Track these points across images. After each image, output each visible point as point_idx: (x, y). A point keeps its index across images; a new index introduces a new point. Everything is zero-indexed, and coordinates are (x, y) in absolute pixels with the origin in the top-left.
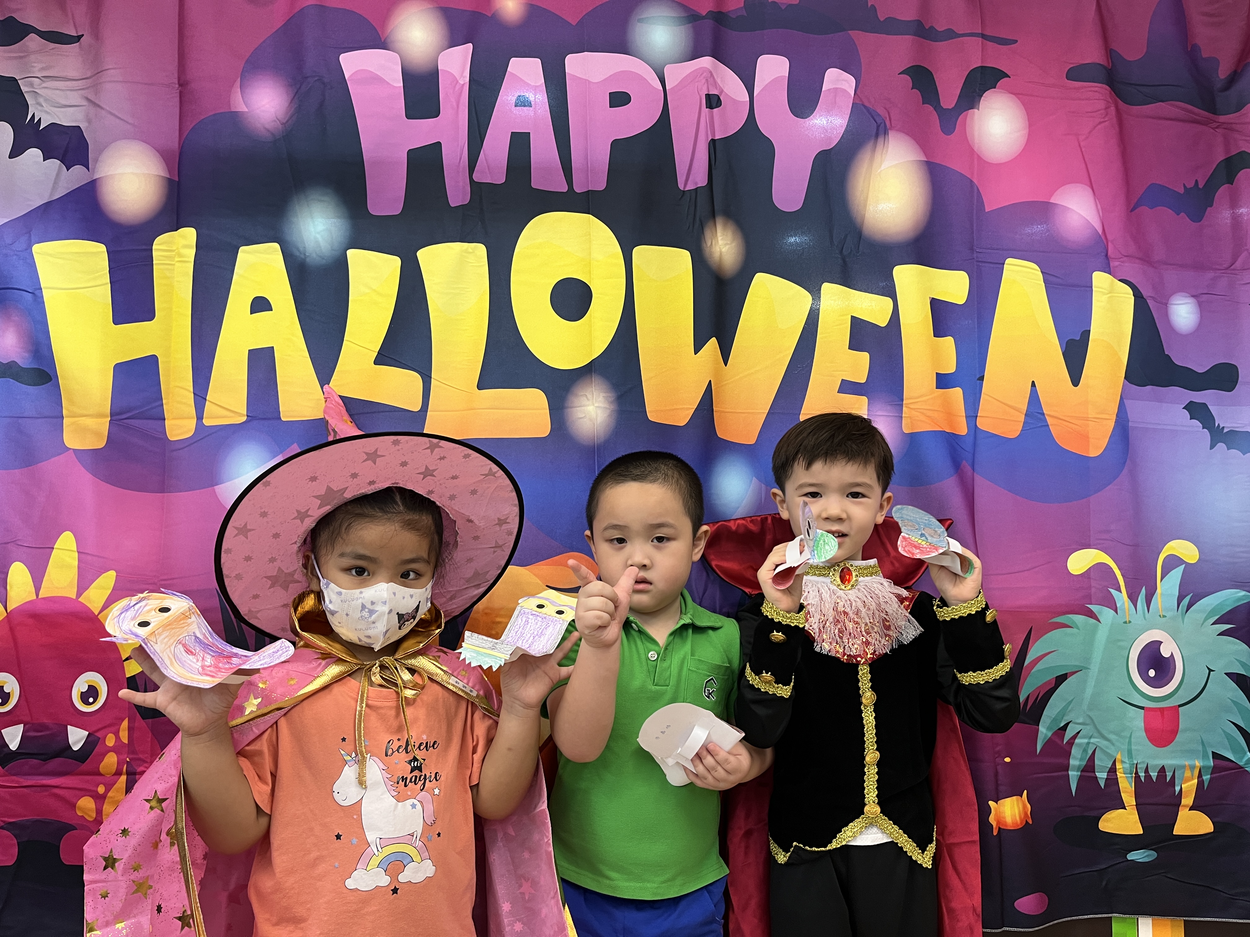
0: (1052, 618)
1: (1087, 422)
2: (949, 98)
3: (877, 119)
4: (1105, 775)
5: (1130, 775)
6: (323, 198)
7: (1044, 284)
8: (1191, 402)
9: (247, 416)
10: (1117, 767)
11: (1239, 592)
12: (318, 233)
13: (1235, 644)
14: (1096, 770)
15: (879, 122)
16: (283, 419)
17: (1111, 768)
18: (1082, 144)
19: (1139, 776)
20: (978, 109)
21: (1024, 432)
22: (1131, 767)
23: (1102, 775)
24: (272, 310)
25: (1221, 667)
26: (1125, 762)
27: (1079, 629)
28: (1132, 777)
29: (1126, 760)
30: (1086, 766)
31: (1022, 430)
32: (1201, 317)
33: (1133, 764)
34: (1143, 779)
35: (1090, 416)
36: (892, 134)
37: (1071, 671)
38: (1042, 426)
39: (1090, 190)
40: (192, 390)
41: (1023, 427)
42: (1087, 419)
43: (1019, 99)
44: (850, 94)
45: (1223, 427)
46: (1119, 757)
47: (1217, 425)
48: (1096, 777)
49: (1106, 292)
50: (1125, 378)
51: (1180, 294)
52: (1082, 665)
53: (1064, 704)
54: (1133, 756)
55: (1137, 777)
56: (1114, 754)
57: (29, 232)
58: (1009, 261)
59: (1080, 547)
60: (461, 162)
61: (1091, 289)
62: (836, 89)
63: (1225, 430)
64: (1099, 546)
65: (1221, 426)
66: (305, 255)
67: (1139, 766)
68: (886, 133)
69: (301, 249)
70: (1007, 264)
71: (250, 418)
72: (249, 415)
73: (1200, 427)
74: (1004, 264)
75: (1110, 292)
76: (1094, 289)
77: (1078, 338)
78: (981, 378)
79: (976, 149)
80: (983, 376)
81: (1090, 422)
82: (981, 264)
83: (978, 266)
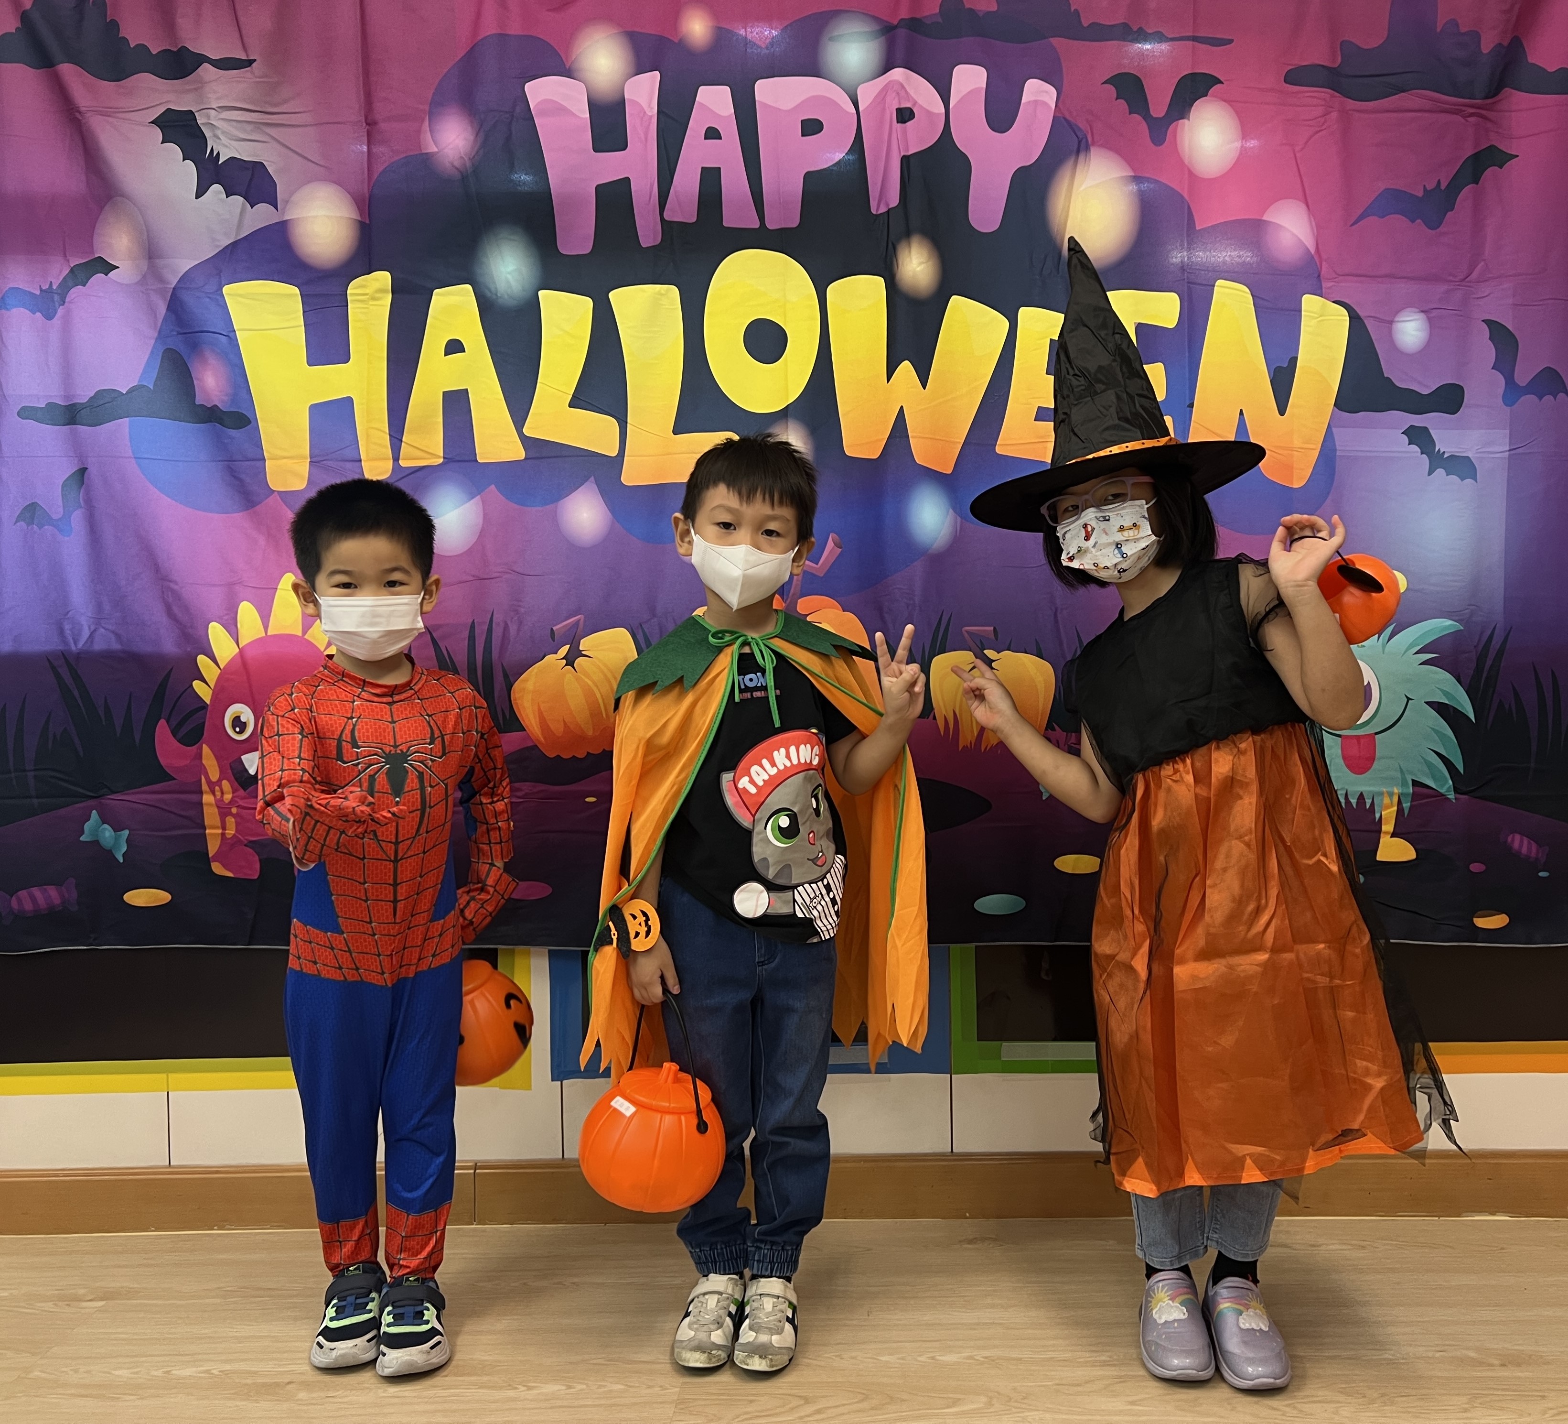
1: (1291, 452)
2: (1159, 107)
3: (1079, 134)
6: (512, 237)
7: (1254, 308)
8: (1412, 426)
9: (444, 458)
11: (1445, 622)
12: (509, 273)
13: (1436, 673)
15: (1080, 135)
16: (479, 461)
18: (1298, 155)
24: (464, 351)
25: (1420, 696)
32: (1431, 335)
35: (1295, 446)
36: (1093, 150)
39: (1304, 206)
40: (388, 432)
42: (1292, 449)
43: (1232, 106)
44: (1050, 107)
45: (1444, 453)
47: (1437, 450)
49: (1316, 316)
50: (1335, 405)
51: (1409, 309)
57: (219, 274)
58: (1219, 282)
60: (652, 200)
61: (1300, 313)
62: (1036, 102)
63: (1446, 456)
65: (1442, 451)
66: (496, 295)
68: (1087, 149)
69: (493, 289)
70: (1218, 286)
71: (446, 460)
72: (446, 456)
73: (1417, 452)
74: (1214, 285)
75: (1321, 316)
76: (1303, 313)
77: (1285, 365)
78: (1191, 406)
79: (1186, 162)
80: (1193, 404)
81: (1295, 453)
82: (1191, 286)
83: (1189, 288)
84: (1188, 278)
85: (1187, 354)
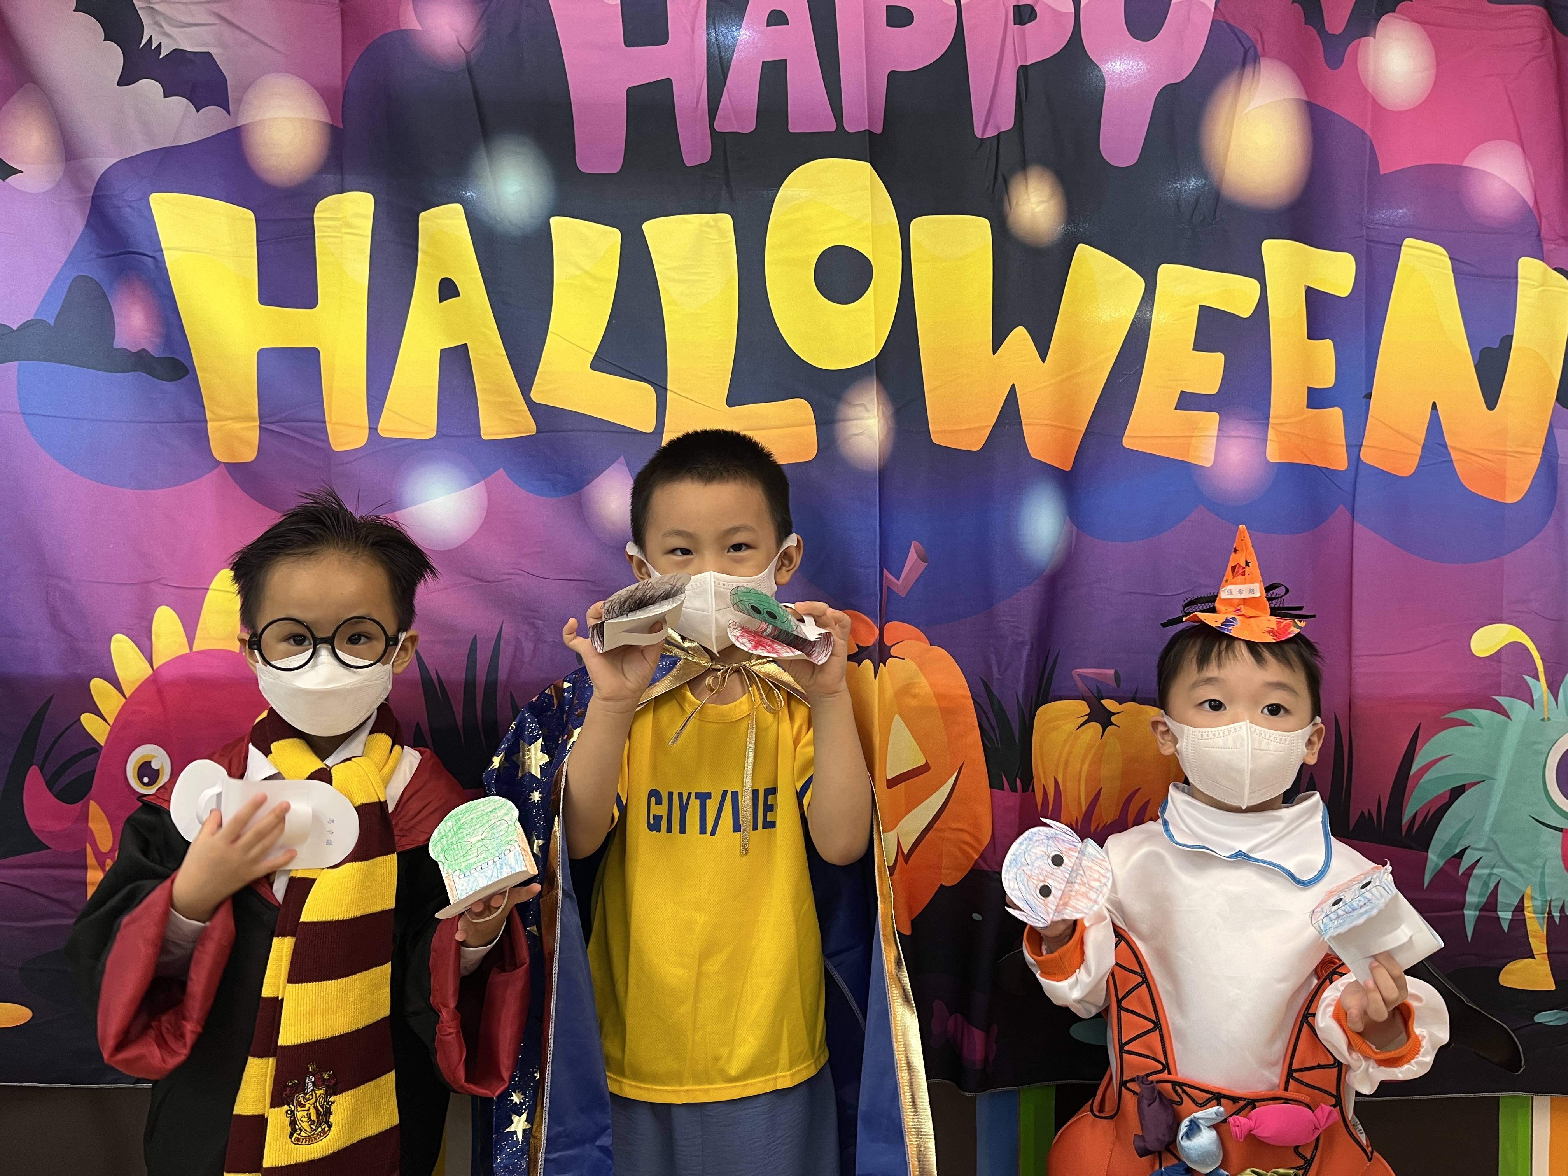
0: (1449, 712)
1: (1504, 457)
2: (1336, 21)
3: (1245, 42)
4: (1508, 915)
5: (1541, 915)
6: (518, 150)
7: (1452, 274)
9: (438, 432)
10: (1526, 905)
12: (513, 195)
14: (1498, 909)
15: (1247, 46)
16: (484, 438)
17: (1517, 906)
18: (1509, 87)
19: (1553, 917)
20: (1375, 38)
21: (1420, 468)
22: (1543, 905)
23: (1505, 916)
24: (459, 296)
26: (1536, 899)
27: (1481, 727)
28: (1544, 918)
29: (1537, 896)
30: (1486, 903)
31: (1418, 467)
33: (1546, 901)
34: (1557, 921)
35: (1509, 449)
36: (1264, 63)
37: (1469, 782)
38: (1445, 461)
39: (1519, 148)
41: (1419, 462)
42: (1505, 454)
43: (1424, 29)
44: (1209, 9)
46: (1528, 891)
48: (1498, 918)
49: (1537, 286)
50: (1557, 399)
52: (1485, 773)
53: (1461, 824)
54: (1547, 891)
55: (1551, 918)
56: (1523, 889)
58: (1408, 241)
59: (1489, 622)
60: (699, 106)
61: (1514, 280)
64: (1514, 621)
66: (496, 220)
67: (1553, 904)
68: (1256, 61)
69: (491, 212)
70: (1406, 246)
71: (441, 434)
74: (1401, 245)
75: (1542, 285)
76: (1519, 280)
77: (1496, 346)
78: (1369, 396)
79: (1370, 90)
80: (1371, 394)
81: (1508, 458)
82: (1372, 245)
83: (1369, 247)
84: (1368, 235)
85: (1364, 332)
